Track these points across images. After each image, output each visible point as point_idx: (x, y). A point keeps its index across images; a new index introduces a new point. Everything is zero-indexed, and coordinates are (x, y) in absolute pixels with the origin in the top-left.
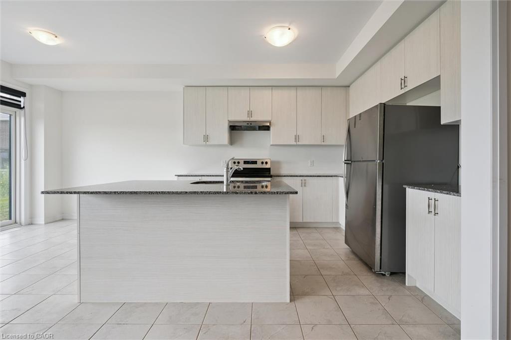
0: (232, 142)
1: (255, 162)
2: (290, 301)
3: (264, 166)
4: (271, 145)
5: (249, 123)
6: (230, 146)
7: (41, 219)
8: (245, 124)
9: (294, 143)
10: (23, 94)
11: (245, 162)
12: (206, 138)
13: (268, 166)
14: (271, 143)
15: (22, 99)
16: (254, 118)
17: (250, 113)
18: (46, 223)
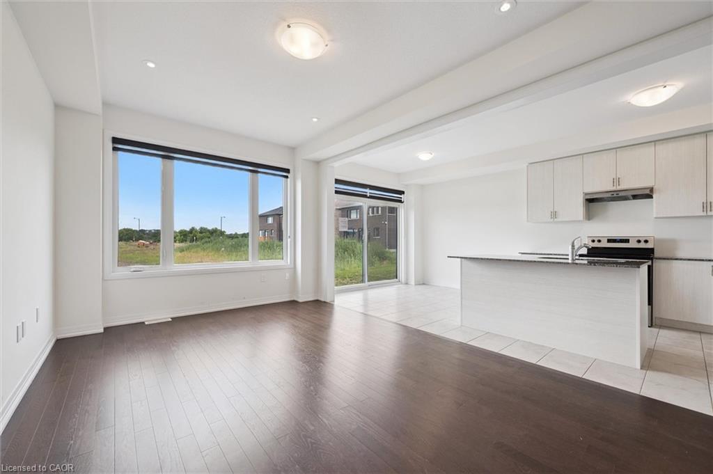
0: (589, 216)
1: (627, 241)
2: (641, 369)
3: (642, 245)
4: (656, 218)
5: (615, 193)
6: (587, 221)
7: (412, 281)
8: (609, 195)
9: (702, 214)
10: (402, 193)
11: (609, 241)
12: (554, 215)
13: (649, 246)
14: (655, 216)
15: (402, 196)
16: (624, 186)
17: (617, 181)
18: (416, 285)
